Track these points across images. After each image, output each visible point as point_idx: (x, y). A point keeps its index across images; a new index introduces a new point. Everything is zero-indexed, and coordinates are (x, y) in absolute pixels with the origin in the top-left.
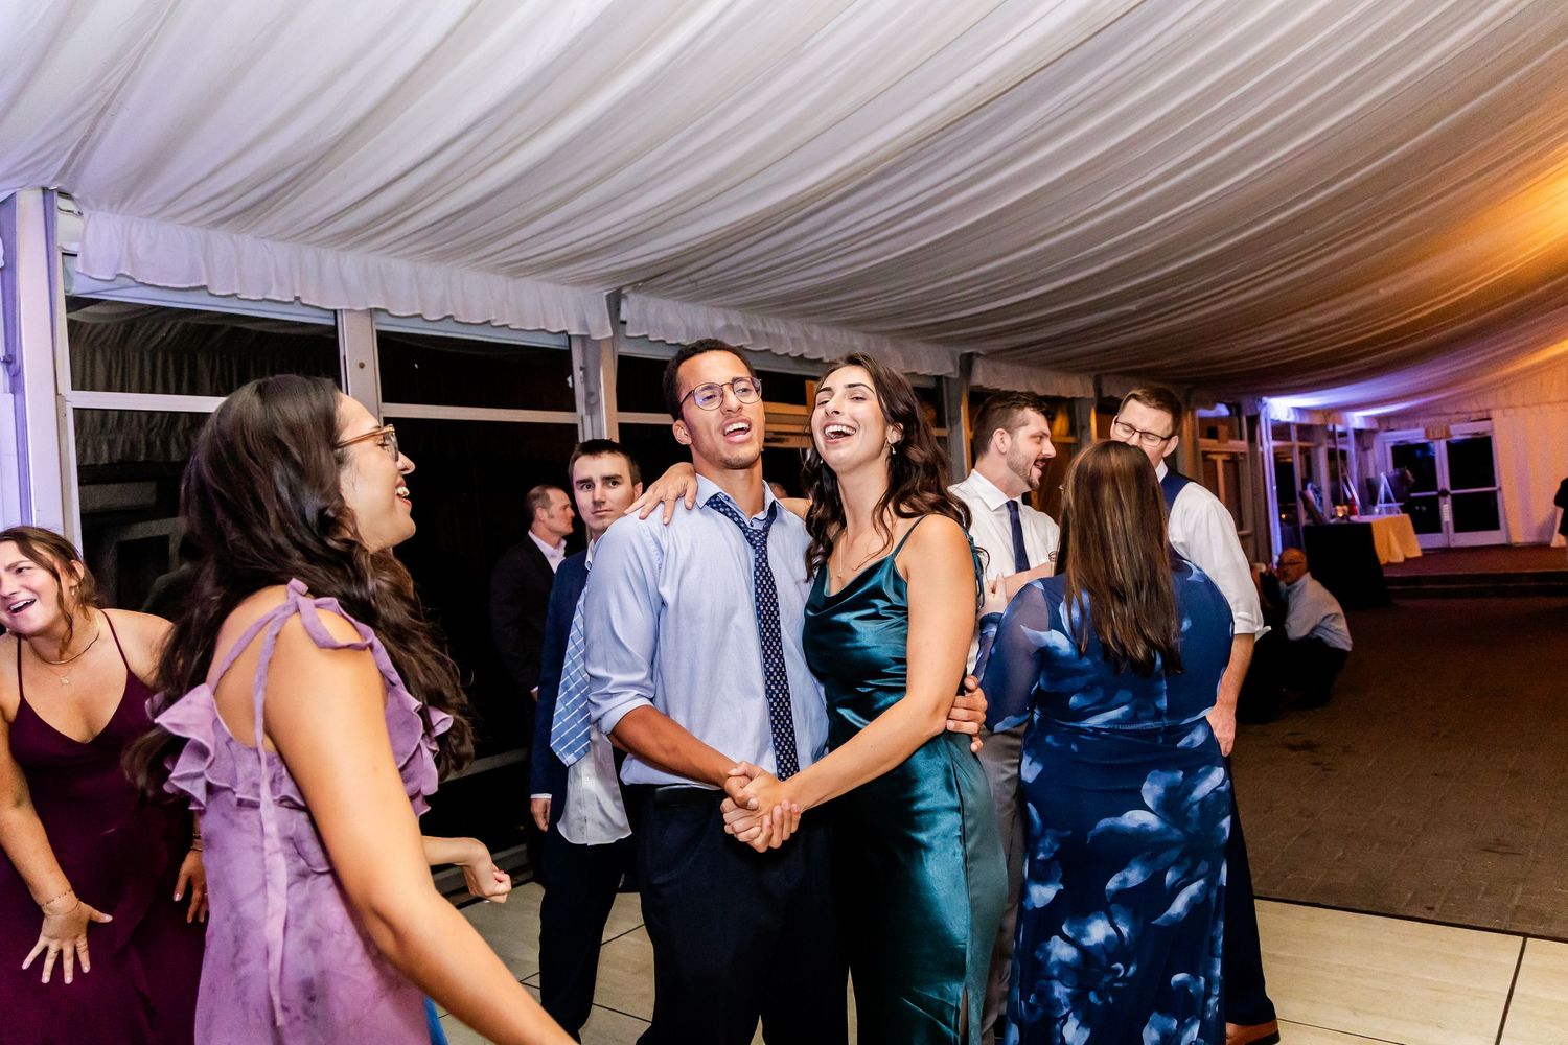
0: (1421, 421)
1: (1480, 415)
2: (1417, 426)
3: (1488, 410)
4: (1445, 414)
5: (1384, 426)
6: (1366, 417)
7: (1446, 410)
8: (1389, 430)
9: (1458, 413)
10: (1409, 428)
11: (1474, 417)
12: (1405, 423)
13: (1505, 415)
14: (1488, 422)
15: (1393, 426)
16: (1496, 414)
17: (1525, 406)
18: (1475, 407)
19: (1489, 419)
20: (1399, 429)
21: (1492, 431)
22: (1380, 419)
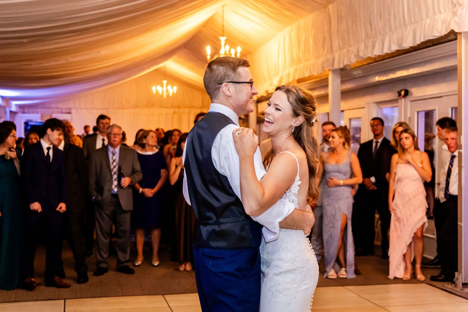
0: (40, 110)
1: (66, 111)
2: (37, 113)
3: (70, 109)
4: (51, 108)
5: (22, 110)
6: (16, 105)
7: (52, 106)
8: (23, 113)
9: (57, 108)
10: (33, 113)
11: (64, 111)
12: (31, 110)
13: (77, 112)
14: (69, 115)
15: (26, 110)
16: (73, 111)
17: (86, 109)
18: (65, 107)
19: (70, 113)
20: (28, 113)
21: (72, 119)
22: (20, 106)
